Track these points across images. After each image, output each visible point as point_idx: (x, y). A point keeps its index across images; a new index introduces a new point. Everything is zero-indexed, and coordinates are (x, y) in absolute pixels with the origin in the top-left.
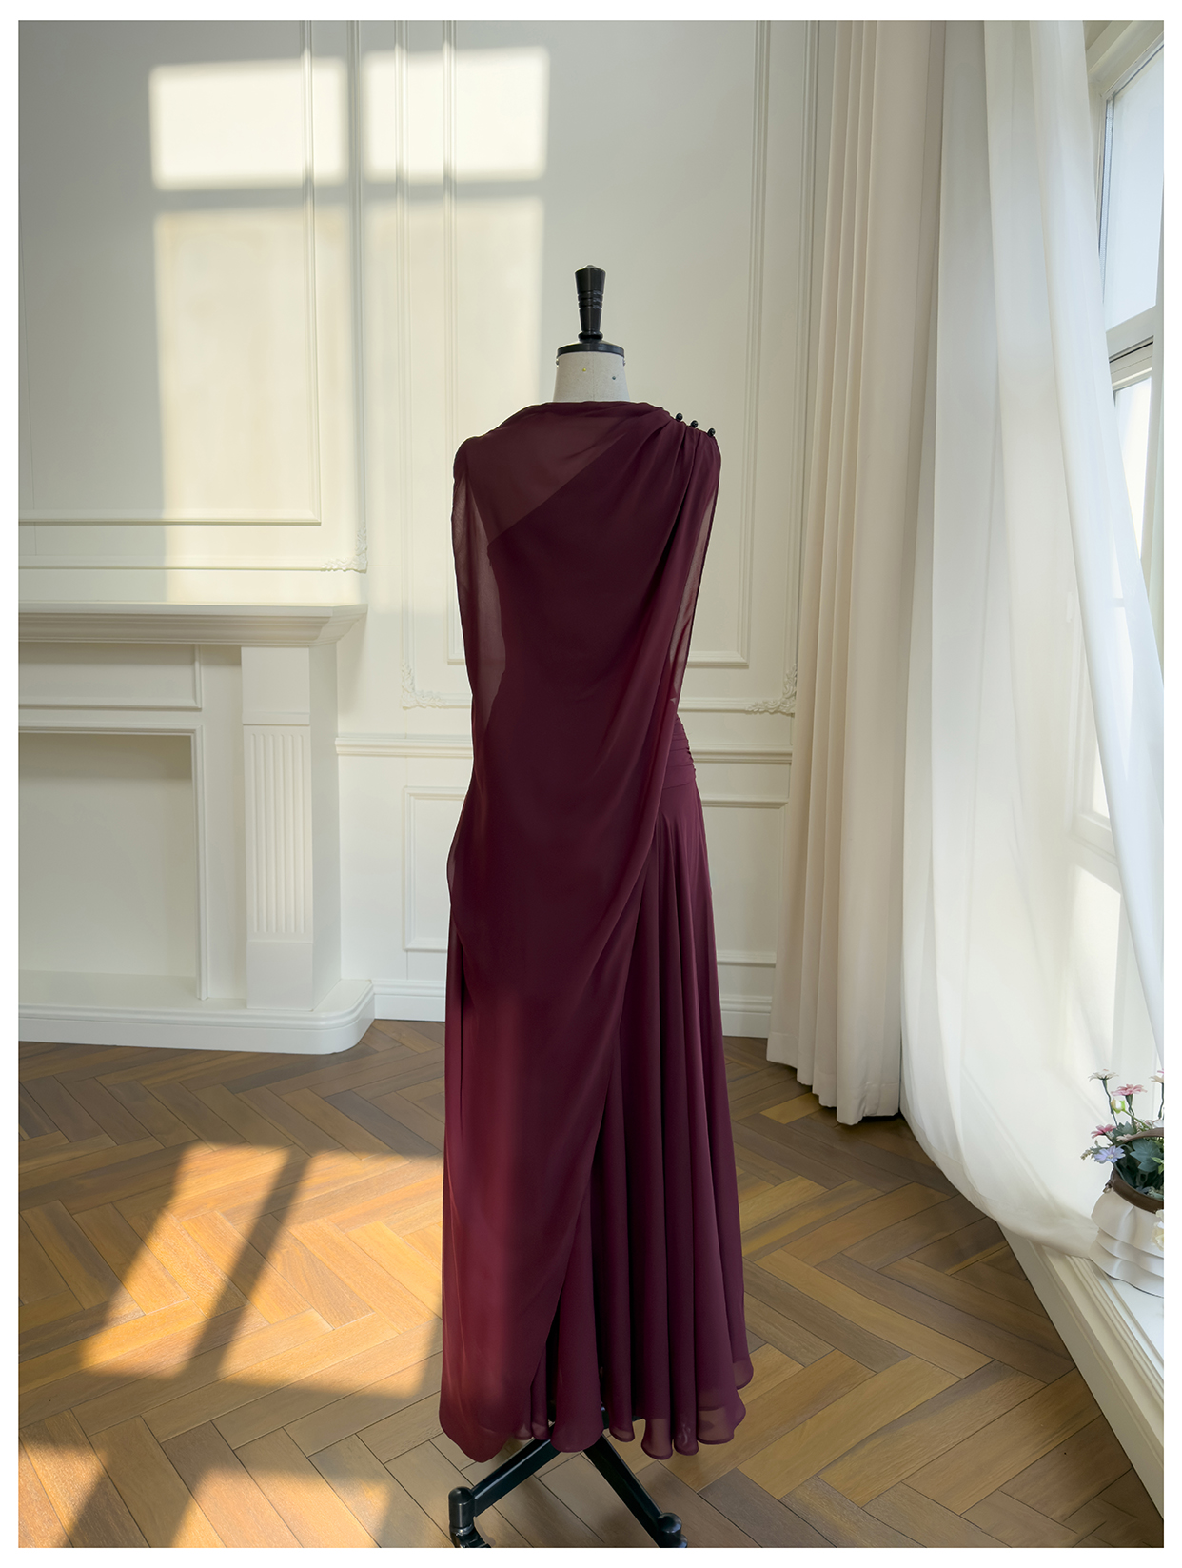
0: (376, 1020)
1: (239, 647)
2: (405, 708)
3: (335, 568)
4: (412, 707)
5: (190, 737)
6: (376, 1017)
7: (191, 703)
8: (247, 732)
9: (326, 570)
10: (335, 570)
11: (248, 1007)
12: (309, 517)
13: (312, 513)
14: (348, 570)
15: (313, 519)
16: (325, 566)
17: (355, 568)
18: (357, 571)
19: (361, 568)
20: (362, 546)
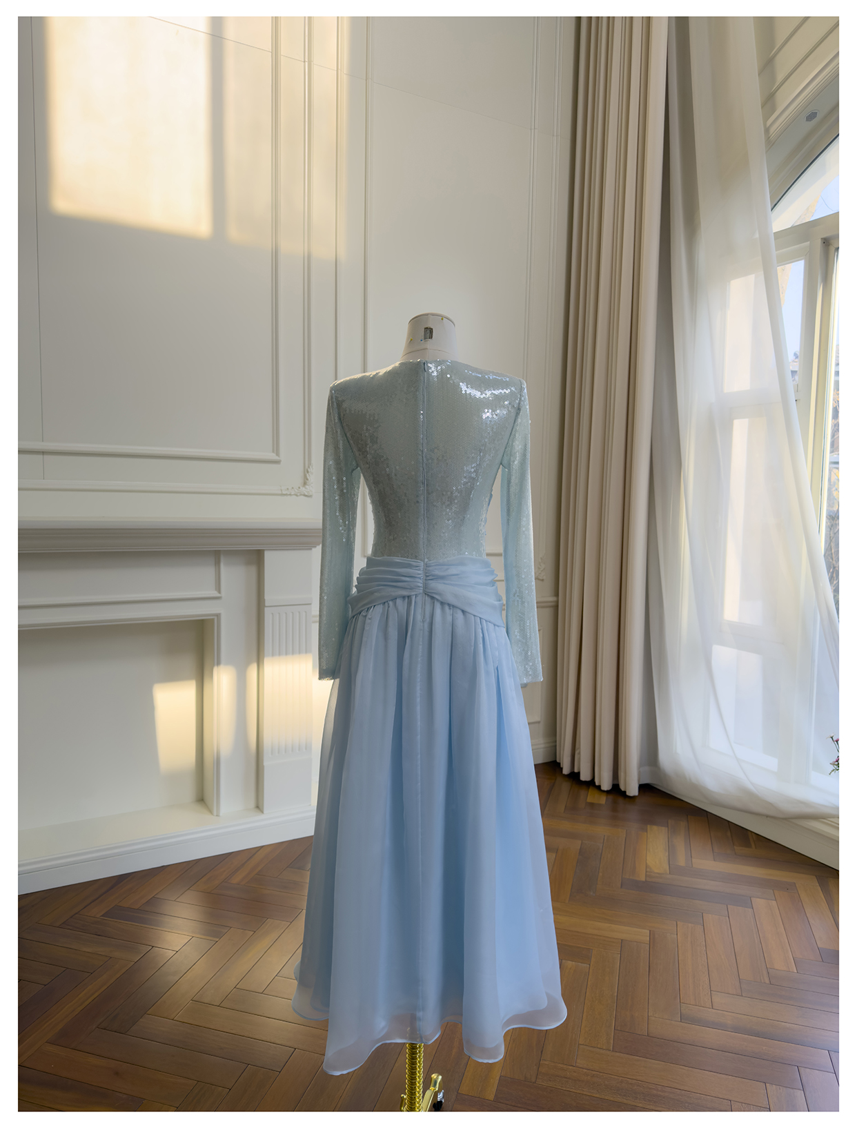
1: (264, 550)
5: (213, 619)
7: (215, 594)
8: (268, 612)
9: (286, 495)
10: (290, 495)
11: (265, 812)
12: (273, 456)
13: (274, 455)
14: (301, 495)
15: (276, 458)
16: (284, 492)
17: (306, 494)
18: (306, 496)
19: (311, 493)
20: (311, 479)
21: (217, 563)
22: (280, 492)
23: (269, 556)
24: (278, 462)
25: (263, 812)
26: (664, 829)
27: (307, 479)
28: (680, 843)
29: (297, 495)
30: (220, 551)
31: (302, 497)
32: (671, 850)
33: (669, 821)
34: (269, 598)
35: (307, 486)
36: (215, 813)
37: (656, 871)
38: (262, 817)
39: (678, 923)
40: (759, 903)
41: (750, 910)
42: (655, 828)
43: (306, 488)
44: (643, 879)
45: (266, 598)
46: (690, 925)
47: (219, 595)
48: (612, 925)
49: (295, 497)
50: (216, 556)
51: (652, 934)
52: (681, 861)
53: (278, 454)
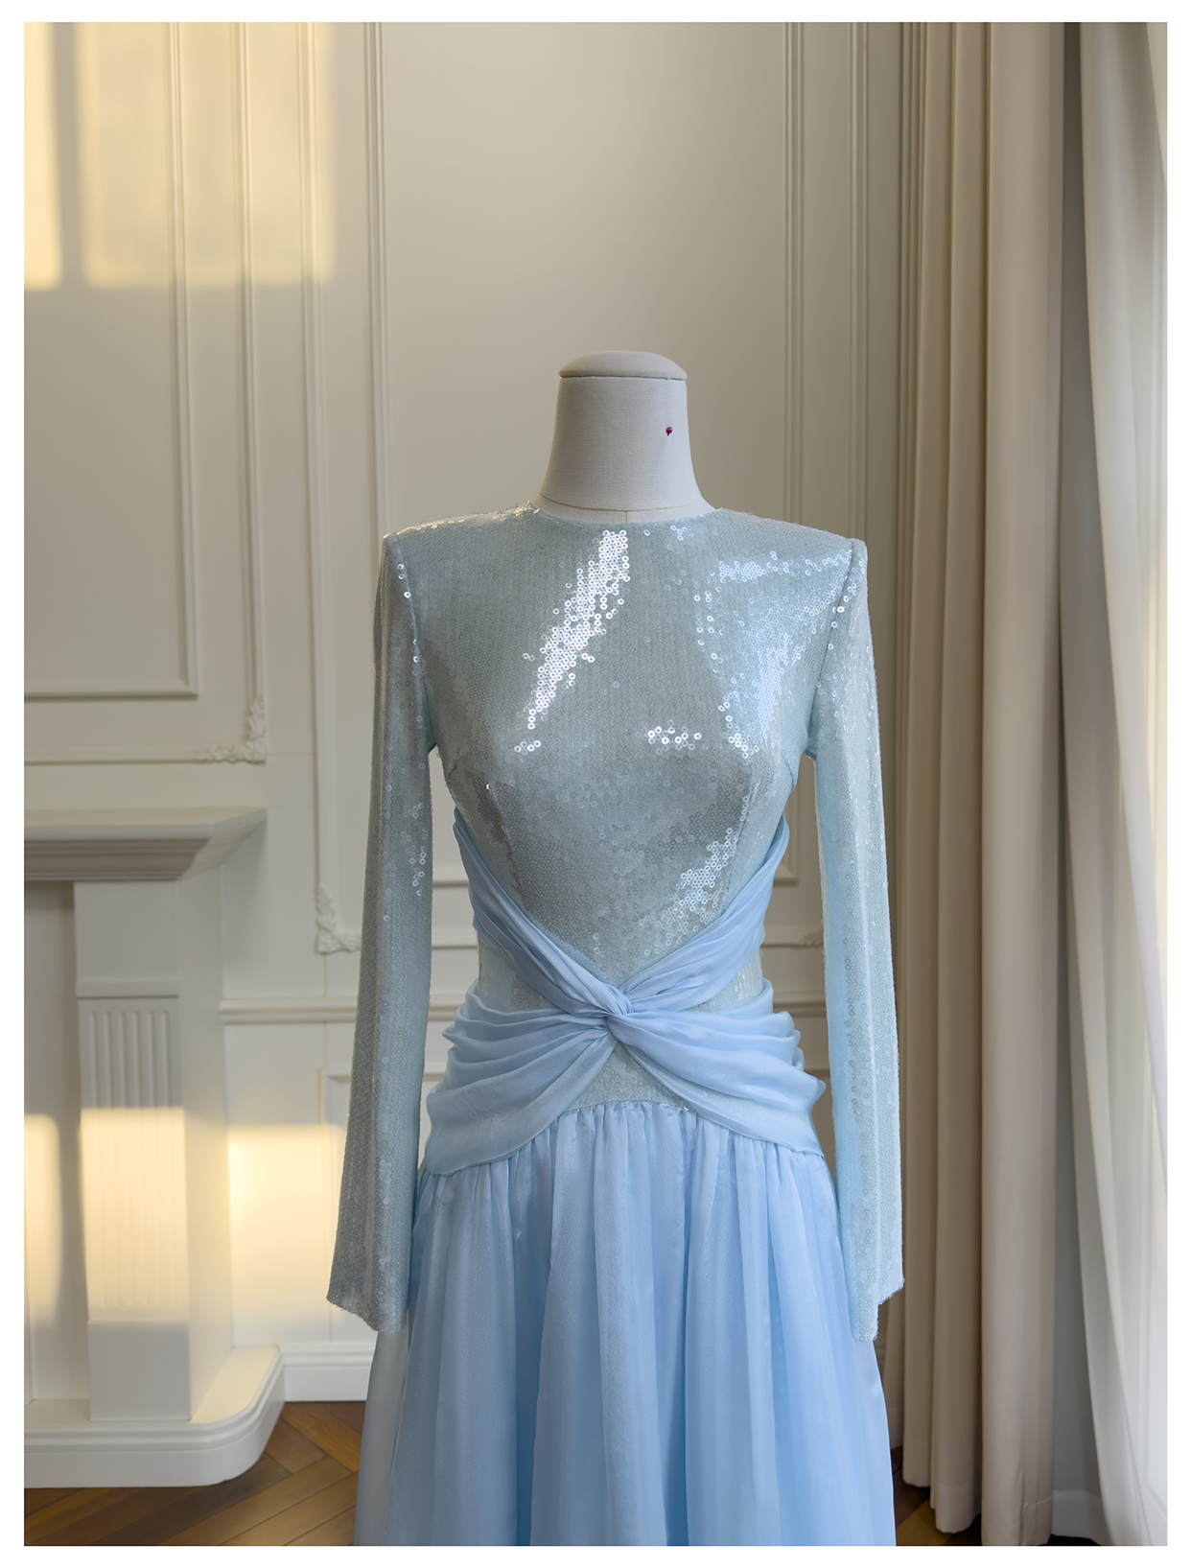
0: (287, 1404)
1: (73, 882)
2: (324, 954)
3: (219, 758)
4: (334, 952)
6: (289, 1398)
9: (204, 761)
10: (219, 762)
12: (178, 686)
13: (182, 681)
14: (237, 761)
15: (183, 688)
16: (202, 757)
17: (249, 758)
18: (250, 762)
19: (257, 757)
20: (258, 727)
22: (192, 757)
23: (82, 894)
24: (191, 697)
25: (91, 1420)
27: (249, 727)
29: (232, 763)
31: (244, 764)
35: (250, 743)
43: (247, 747)
49: (225, 765)
53: (186, 682)
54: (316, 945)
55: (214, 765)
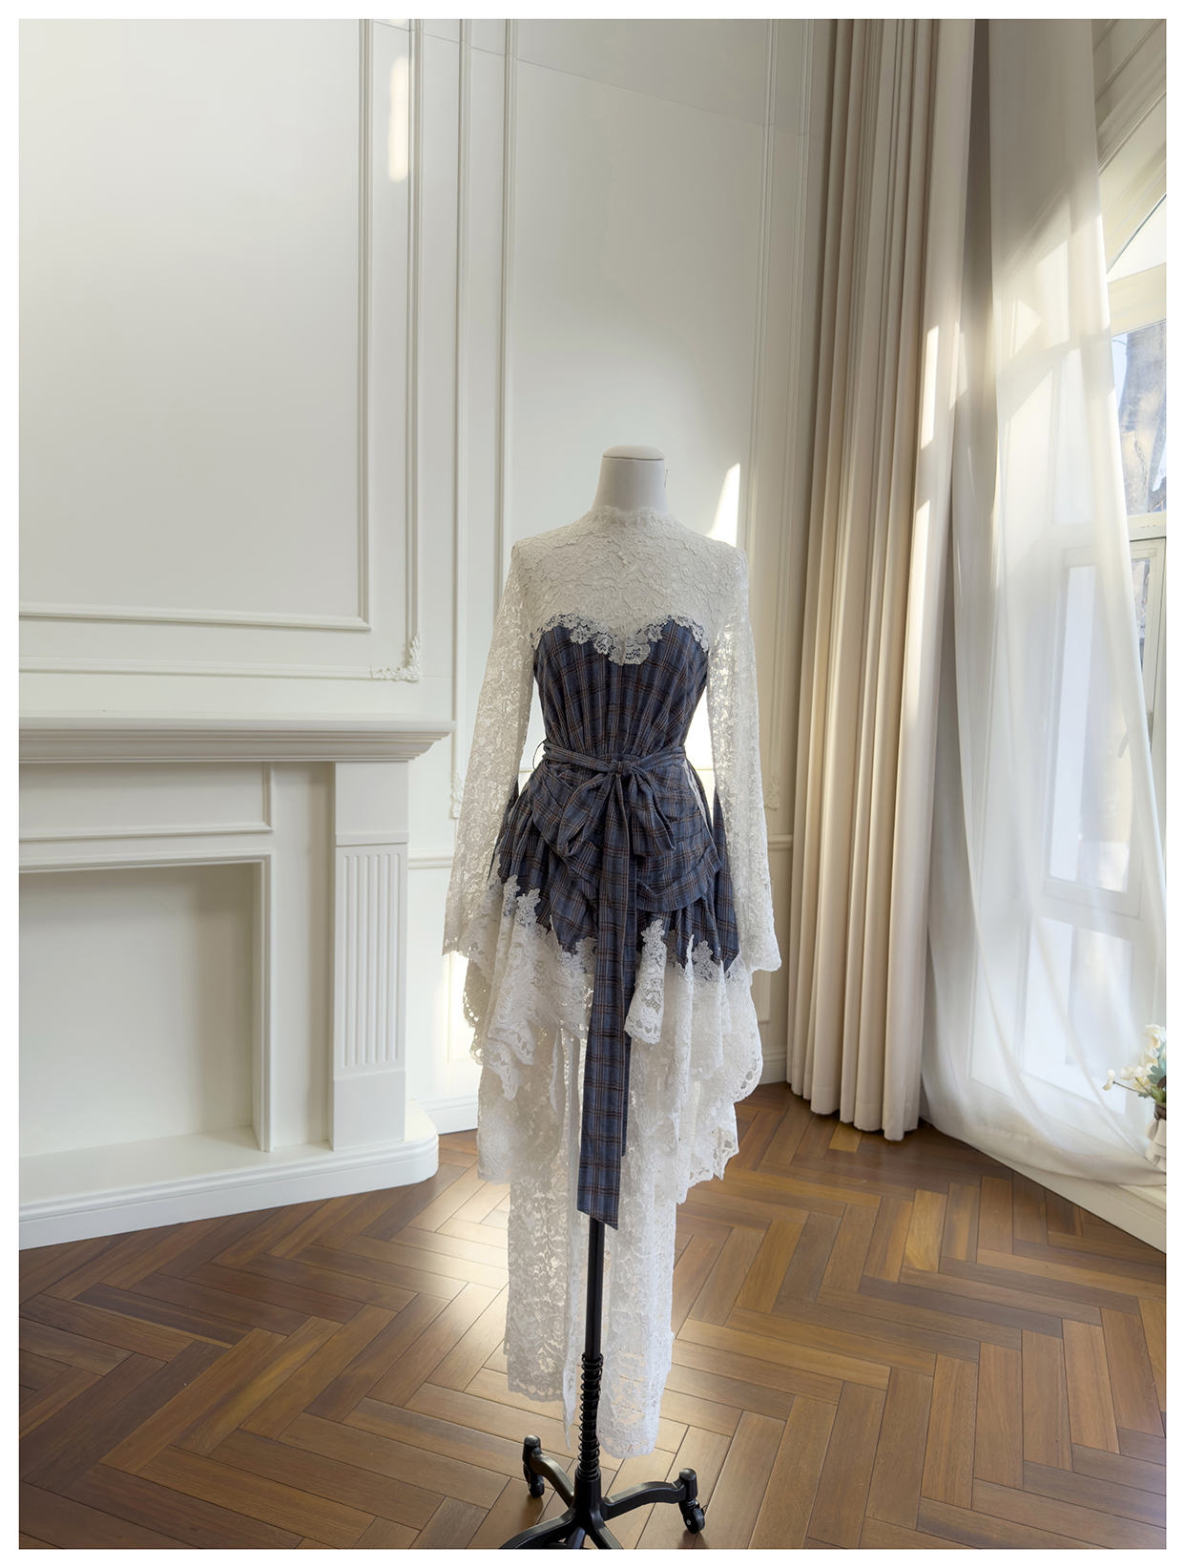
1: (334, 763)
5: (259, 864)
7: (261, 826)
8: (340, 855)
9: (379, 680)
10: (385, 679)
11: (335, 1149)
12: (359, 623)
13: (361, 620)
14: (401, 679)
15: (364, 625)
16: (375, 677)
17: (409, 678)
18: (409, 681)
19: (416, 677)
20: (418, 654)
21: (266, 782)
22: (369, 676)
23: (341, 770)
24: (365, 631)
25: (332, 1149)
26: (941, 1198)
27: (411, 657)
28: (963, 1221)
29: (394, 680)
30: (270, 762)
32: (947, 1234)
33: (952, 1184)
34: (342, 833)
35: (410, 668)
36: (263, 1148)
37: (918, 1267)
38: (330, 1156)
39: (939, 1356)
40: (1075, 1329)
41: (1058, 1341)
42: (928, 1194)
43: (408, 670)
44: (894, 1279)
45: (337, 833)
46: (957, 1361)
47: (268, 828)
48: (833, 1355)
49: (393, 682)
50: (265, 770)
51: (894, 1375)
52: (961, 1253)
53: (366, 619)
54: (452, 813)
55: (383, 682)
